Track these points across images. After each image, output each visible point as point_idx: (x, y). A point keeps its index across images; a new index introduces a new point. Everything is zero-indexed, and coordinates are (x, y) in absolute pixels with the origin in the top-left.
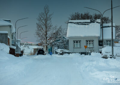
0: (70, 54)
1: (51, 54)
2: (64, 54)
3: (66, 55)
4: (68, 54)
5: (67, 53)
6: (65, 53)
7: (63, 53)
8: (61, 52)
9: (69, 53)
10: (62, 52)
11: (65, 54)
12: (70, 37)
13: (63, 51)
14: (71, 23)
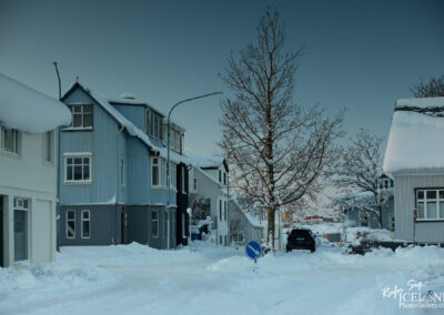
0: (398, 250)
1: (251, 255)
2: (368, 249)
3: (376, 257)
4: (389, 250)
5: (386, 245)
6: (377, 244)
7: (363, 243)
8: (357, 243)
9: (393, 246)
10: (361, 238)
11: (375, 250)
12: (400, 171)
13: (365, 234)
14: (406, 109)
